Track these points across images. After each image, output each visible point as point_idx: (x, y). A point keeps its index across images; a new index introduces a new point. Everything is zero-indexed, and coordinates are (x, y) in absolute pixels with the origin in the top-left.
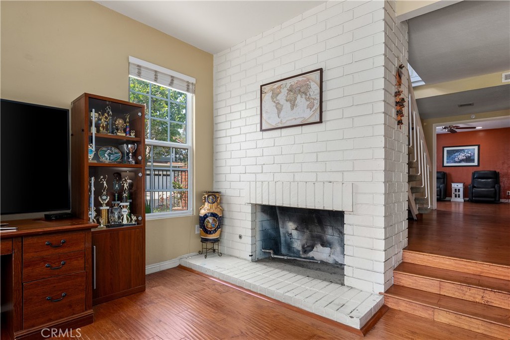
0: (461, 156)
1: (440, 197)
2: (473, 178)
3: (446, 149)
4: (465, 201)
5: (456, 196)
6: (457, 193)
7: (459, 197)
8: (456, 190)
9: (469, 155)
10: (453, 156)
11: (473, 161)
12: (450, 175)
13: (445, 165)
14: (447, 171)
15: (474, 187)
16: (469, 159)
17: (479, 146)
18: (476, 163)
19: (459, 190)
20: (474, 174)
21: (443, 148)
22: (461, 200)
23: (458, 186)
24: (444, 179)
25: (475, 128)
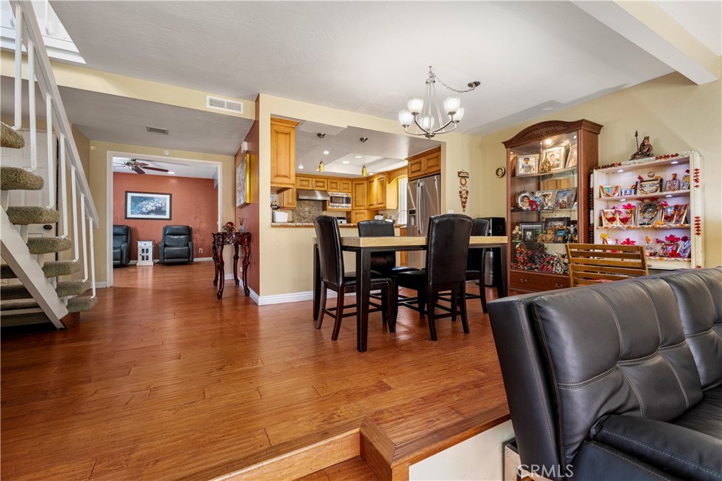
0: (150, 206)
1: (121, 262)
2: (165, 235)
3: (130, 195)
4: (154, 264)
5: (143, 259)
6: (145, 254)
7: (147, 259)
8: (143, 250)
9: (160, 205)
10: (139, 205)
11: (164, 213)
12: (135, 230)
13: (128, 216)
14: (131, 224)
15: (166, 246)
16: (159, 210)
17: (171, 195)
18: (167, 216)
19: (147, 250)
20: (165, 229)
21: (127, 192)
22: (150, 262)
23: (145, 246)
24: (127, 235)
25: (167, 171)
